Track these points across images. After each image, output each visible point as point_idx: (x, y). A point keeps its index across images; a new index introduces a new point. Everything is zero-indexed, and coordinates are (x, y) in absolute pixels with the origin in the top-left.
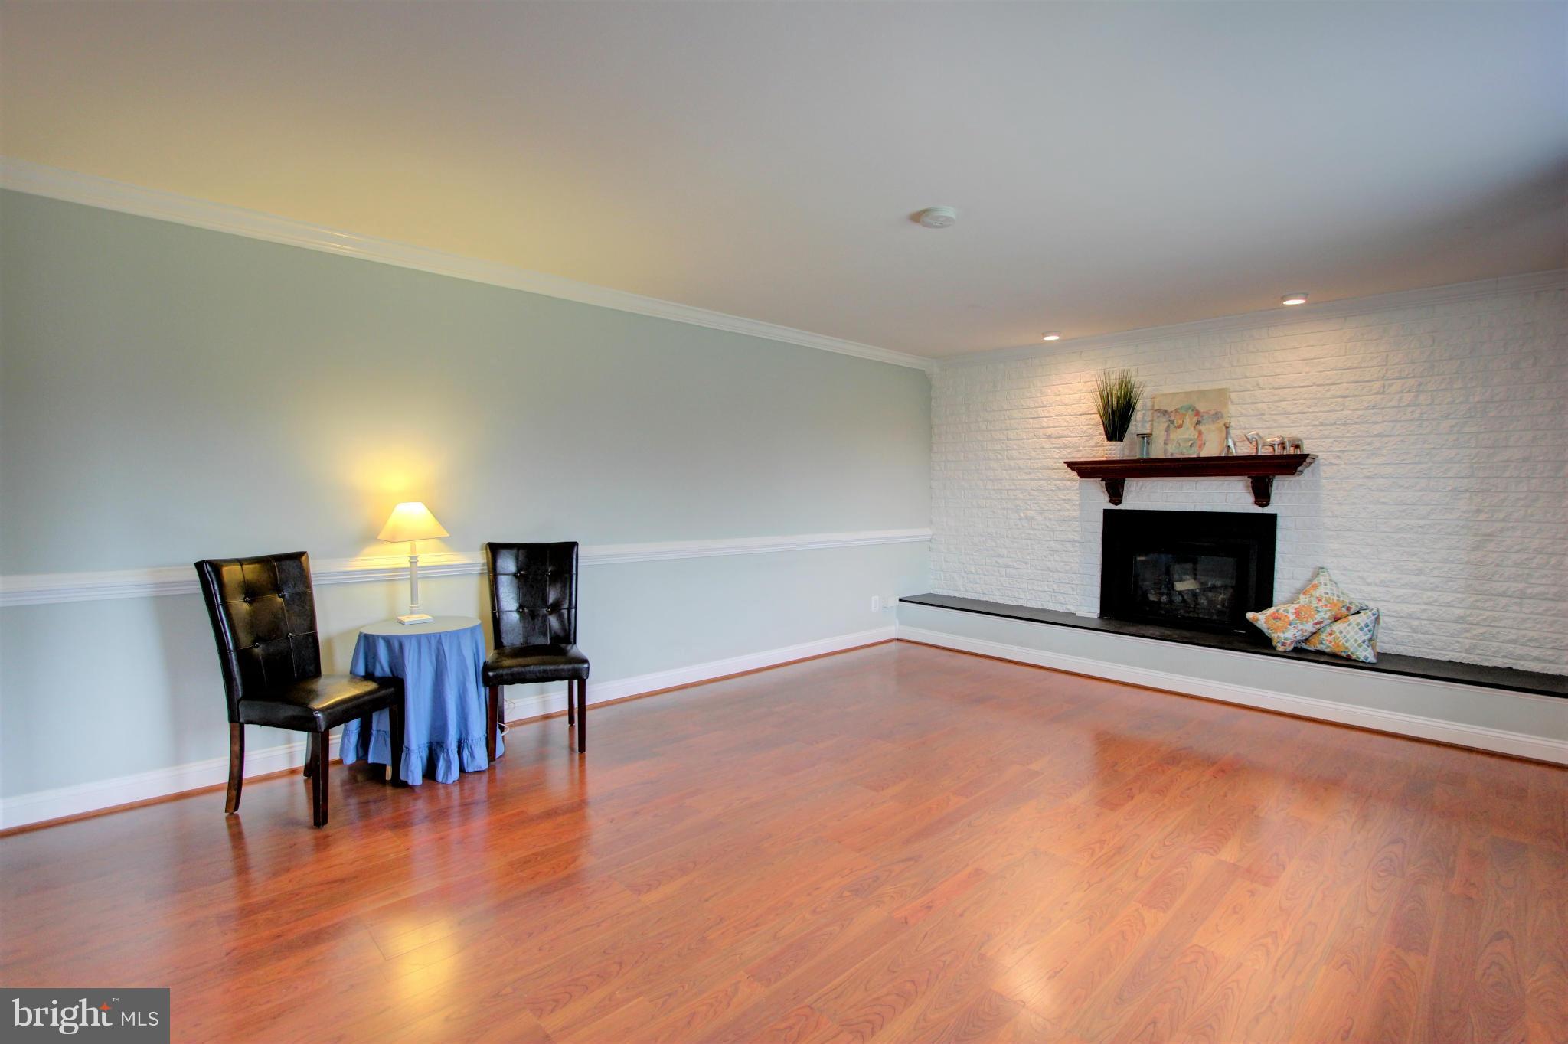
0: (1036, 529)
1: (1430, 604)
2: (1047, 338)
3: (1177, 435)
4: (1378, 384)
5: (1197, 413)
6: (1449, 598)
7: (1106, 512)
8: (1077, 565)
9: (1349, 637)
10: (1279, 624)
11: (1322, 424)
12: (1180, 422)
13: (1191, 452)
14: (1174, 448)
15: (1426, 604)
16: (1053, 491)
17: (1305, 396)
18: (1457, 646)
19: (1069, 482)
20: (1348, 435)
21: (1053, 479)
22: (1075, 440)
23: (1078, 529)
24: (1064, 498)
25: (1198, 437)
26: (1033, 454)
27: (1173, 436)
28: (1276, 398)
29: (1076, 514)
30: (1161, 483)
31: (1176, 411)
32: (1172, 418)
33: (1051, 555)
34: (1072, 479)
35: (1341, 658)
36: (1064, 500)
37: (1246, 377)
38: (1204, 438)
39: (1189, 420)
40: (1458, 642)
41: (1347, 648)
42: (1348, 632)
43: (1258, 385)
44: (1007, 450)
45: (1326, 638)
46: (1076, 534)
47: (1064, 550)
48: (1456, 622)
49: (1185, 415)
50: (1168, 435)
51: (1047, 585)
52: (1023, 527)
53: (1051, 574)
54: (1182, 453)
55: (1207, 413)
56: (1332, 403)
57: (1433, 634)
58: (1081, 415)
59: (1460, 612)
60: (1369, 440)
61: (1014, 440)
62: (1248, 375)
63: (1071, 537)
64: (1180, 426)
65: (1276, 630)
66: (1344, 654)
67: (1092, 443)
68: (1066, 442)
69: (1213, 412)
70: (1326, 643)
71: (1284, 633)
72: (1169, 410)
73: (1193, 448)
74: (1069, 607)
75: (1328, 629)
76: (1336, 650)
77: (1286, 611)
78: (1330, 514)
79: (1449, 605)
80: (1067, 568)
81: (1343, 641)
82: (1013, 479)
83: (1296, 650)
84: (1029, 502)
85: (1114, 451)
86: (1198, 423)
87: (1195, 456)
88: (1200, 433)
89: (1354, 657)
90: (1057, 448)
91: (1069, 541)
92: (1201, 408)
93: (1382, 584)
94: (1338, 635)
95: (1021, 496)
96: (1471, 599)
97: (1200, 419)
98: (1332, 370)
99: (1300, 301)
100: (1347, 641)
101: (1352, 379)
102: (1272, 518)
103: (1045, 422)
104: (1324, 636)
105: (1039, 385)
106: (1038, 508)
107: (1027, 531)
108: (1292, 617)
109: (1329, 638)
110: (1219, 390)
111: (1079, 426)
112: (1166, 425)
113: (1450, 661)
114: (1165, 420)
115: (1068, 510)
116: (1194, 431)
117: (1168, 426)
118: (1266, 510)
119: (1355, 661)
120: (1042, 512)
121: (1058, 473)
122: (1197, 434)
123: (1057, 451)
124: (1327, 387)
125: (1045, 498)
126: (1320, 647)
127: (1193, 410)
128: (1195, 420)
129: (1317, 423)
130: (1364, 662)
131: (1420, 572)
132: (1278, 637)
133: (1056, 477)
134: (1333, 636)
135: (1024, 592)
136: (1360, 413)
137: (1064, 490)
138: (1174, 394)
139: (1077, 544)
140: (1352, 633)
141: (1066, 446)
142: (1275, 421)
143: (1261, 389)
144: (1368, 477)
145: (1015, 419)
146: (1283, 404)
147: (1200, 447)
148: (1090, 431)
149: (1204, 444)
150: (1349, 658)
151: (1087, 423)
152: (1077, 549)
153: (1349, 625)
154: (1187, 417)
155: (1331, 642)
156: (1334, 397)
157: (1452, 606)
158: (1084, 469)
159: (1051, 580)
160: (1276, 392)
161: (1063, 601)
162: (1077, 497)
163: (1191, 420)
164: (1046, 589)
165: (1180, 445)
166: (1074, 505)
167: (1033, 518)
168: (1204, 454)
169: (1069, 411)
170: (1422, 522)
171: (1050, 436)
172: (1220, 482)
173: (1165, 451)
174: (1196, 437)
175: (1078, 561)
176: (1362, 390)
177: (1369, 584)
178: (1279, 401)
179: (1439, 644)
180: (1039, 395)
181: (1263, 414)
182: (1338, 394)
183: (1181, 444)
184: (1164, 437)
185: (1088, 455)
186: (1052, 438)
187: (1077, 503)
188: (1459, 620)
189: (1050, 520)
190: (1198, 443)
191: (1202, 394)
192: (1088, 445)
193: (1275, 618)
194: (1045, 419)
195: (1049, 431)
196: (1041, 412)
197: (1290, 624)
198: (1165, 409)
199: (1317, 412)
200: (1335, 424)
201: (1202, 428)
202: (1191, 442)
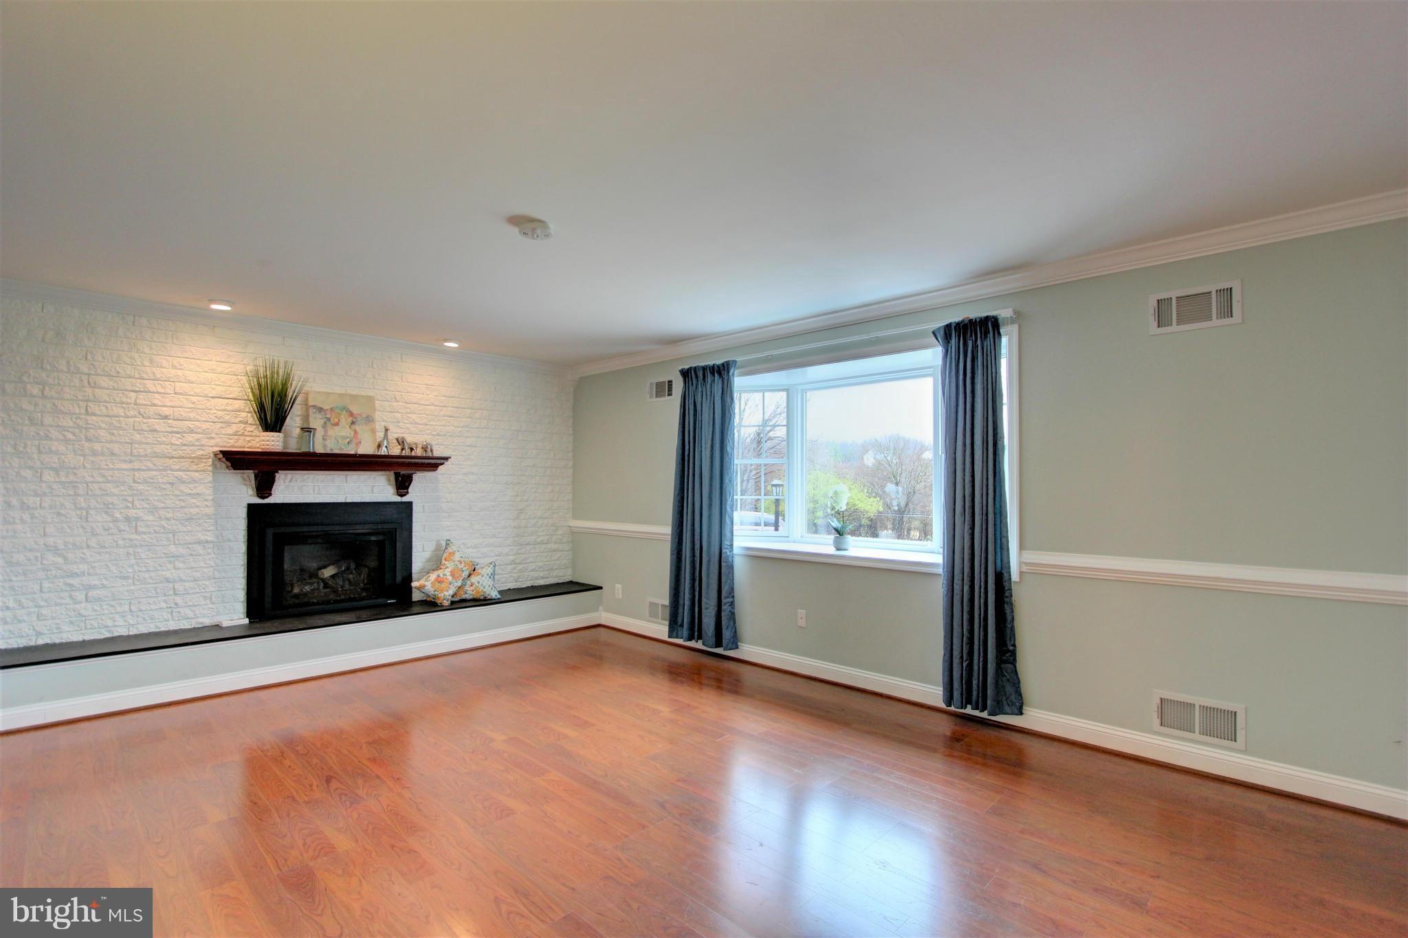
0: (144, 533)
1: (499, 555)
2: (215, 307)
3: (332, 432)
4: (469, 411)
5: (351, 414)
6: (506, 550)
7: (251, 508)
8: (212, 569)
9: (484, 585)
10: (443, 585)
11: (438, 435)
12: (336, 420)
13: (349, 448)
14: (332, 444)
15: (497, 556)
16: (172, 484)
17: (427, 413)
18: (512, 579)
19: (197, 474)
20: (454, 444)
21: (171, 470)
22: (205, 426)
23: (212, 528)
24: (190, 491)
25: (354, 435)
26: (137, 437)
27: (330, 432)
28: (408, 411)
29: (210, 511)
30: (312, 476)
31: (332, 409)
32: (328, 416)
33: (170, 562)
34: (203, 471)
35: (481, 600)
36: (190, 494)
37: (386, 390)
38: (359, 438)
39: (345, 420)
40: (512, 576)
41: (485, 592)
42: (483, 581)
43: (395, 398)
44: (86, 428)
45: (468, 589)
46: (209, 534)
47: (191, 555)
48: (511, 564)
49: (341, 415)
50: (326, 431)
51: (165, 601)
52: (120, 531)
53: (171, 585)
54: (341, 449)
55: (360, 415)
56: (444, 420)
57: (501, 574)
58: (213, 397)
59: (512, 558)
60: (465, 448)
61: (100, 416)
62: (387, 388)
63: (203, 538)
64: (337, 424)
65: (442, 591)
66: (482, 597)
67: (230, 430)
68: (192, 426)
69: (364, 416)
70: (469, 593)
71: (447, 591)
72: (326, 407)
73: (350, 445)
74: (201, 620)
75: (469, 583)
76: (477, 596)
77: (445, 575)
78: (445, 500)
79: (507, 554)
80: (198, 574)
81: (482, 588)
82: (99, 469)
83: (453, 603)
84: (130, 499)
85: (272, 442)
86: (353, 423)
87: (353, 452)
88: (356, 432)
89: (489, 597)
90: (178, 433)
91: (199, 542)
92: (355, 410)
93: (476, 547)
94: (477, 585)
95: (116, 491)
96: (516, 549)
97: (354, 420)
98: (444, 396)
99: (456, 345)
100: (484, 588)
101: (455, 405)
102: (410, 504)
103: (157, 400)
104: (467, 588)
105: (147, 350)
106: (147, 506)
107: (127, 536)
108: (450, 578)
109: (471, 588)
110: (370, 397)
111: (211, 409)
112: (323, 421)
113: (509, 589)
114: (321, 417)
115: (197, 506)
116: (350, 430)
117: (325, 423)
118: (405, 499)
119: (490, 599)
120: (153, 510)
121: (180, 462)
122: (353, 433)
123: (178, 435)
124: (441, 408)
125: (160, 493)
126: (464, 597)
127: (346, 411)
128: (350, 419)
129: (435, 433)
130: (495, 599)
131: (494, 536)
132: (444, 595)
133: (178, 467)
134: (474, 586)
135: (123, 617)
136: (460, 429)
137: (189, 483)
138: (328, 394)
139: (211, 545)
140: (486, 581)
141: (192, 431)
142: (408, 428)
143: (397, 401)
144: (465, 474)
145: (101, 388)
146: (413, 416)
147: (357, 444)
148: (227, 418)
149: (360, 442)
150: (485, 599)
151: (223, 407)
152: (210, 551)
153: (482, 576)
154: (342, 416)
155: (473, 591)
156: (445, 416)
157: (508, 555)
158: (235, 460)
159: (171, 592)
160: (408, 405)
161: (191, 615)
162: (210, 491)
163: (346, 419)
164: (164, 605)
165: (338, 442)
166: (206, 500)
167: (137, 519)
168: (361, 451)
169: (198, 391)
170: (493, 503)
171: (166, 417)
172: (367, 476)
173: (325, 446)
174: (352, 435)
175: (213, 564)
176: (460, 413)
177: (468, 548)
178: (410, 413)
179: (503, 580)
180: (147, 363)
181: (399, 422)
182: (448, 414)
183: (340, 441)
184: (322, 433)
185: (224, 444)
186: (169, 419)
187: (211, 498)
188: (513, 562)
189: (168, 519)
190: (354, 441)
191: (354, 398)
192: (223, 432)
193: (439, 582)
194: (157, 396)
195: (166, 411)
196: (150, 385)
197: (450, 584)
198: (321, 406)
199: (436, 425)
200: (445, 435)
201: (357, 427)
202: (349, 440)
